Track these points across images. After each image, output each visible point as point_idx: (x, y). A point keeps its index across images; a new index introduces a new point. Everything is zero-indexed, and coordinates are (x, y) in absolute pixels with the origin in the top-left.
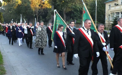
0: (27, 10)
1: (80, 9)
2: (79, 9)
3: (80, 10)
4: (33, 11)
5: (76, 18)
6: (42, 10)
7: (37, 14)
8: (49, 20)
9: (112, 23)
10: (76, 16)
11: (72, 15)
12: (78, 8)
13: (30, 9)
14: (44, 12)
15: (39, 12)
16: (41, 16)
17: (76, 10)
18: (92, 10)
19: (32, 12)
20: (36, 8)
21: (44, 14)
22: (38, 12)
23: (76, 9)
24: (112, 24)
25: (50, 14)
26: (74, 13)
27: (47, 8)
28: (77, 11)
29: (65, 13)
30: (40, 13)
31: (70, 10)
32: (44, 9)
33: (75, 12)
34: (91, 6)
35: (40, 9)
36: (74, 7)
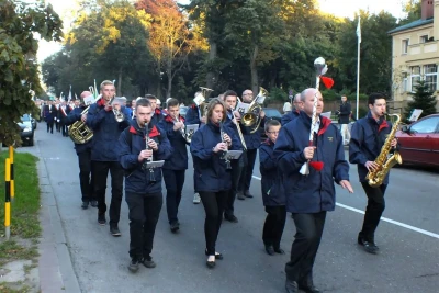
0: (135, 57)
1: (311, 54)
2: (306, 52)
3: (308, 57)
4: (155, 62)
5: (294, 82)
6: (185, 59)
7: (169, 71)
10: (294, 77)
11: (283, 73)
12: (302, 49)
13: (147, 56)
14: (192, 64)
15: (176, 65)
16: (181, 78)
17: (296, 58)
19: (153, 65)
20: (165, 53)
21: (190, 69)
22: (174, 63)
23: (295, 54)
26: (288, 68)
27: (199, 51)
28: (300, 59)
30: (177, 67)
32: (191, 55)
33: (292, 65)
34: (344, 43)
35: (177, 56)
36: (289, 47)
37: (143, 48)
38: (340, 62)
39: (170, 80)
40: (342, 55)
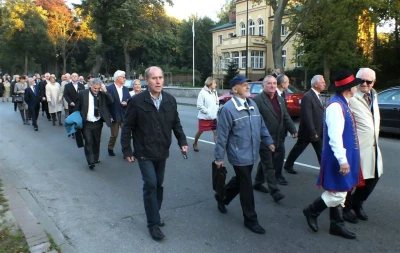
0: (38, 42)
1: (161, 43)
2: (159, 42)
3: (160, 45)
4: (52, 47)
6: (75, 45)
7: (63, 54)
8: (92, 66)
9: (225, 73)
10: (152, 58)
11: (144, 56)
12: (156, 40)
13: (47, 42)
14: (81, 49)
15: (69, 49)
16: (73, 58)
17: (152, 45)
18: (187, 44)
19: (52, 49)
20: (60, 40)
21: (79, 52)
22: (67, 47)
23: (152, 43)
24: (225, 76)
25: (94, 53)
26: (147, 53)
27: (86, 39)
28: (155, 46)
29: (128, 51)
30: (70, 51)
31: (138, 44)
32: (79, 42)
33: (150, 50)
34: (183, 37)
35: (69, 42)
36: (147, 38)
37: (44, 36)
38: (180, 48)
39: (65, 61)
40: (181, 44)
